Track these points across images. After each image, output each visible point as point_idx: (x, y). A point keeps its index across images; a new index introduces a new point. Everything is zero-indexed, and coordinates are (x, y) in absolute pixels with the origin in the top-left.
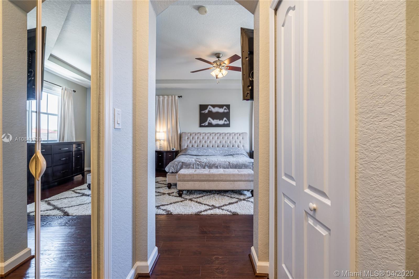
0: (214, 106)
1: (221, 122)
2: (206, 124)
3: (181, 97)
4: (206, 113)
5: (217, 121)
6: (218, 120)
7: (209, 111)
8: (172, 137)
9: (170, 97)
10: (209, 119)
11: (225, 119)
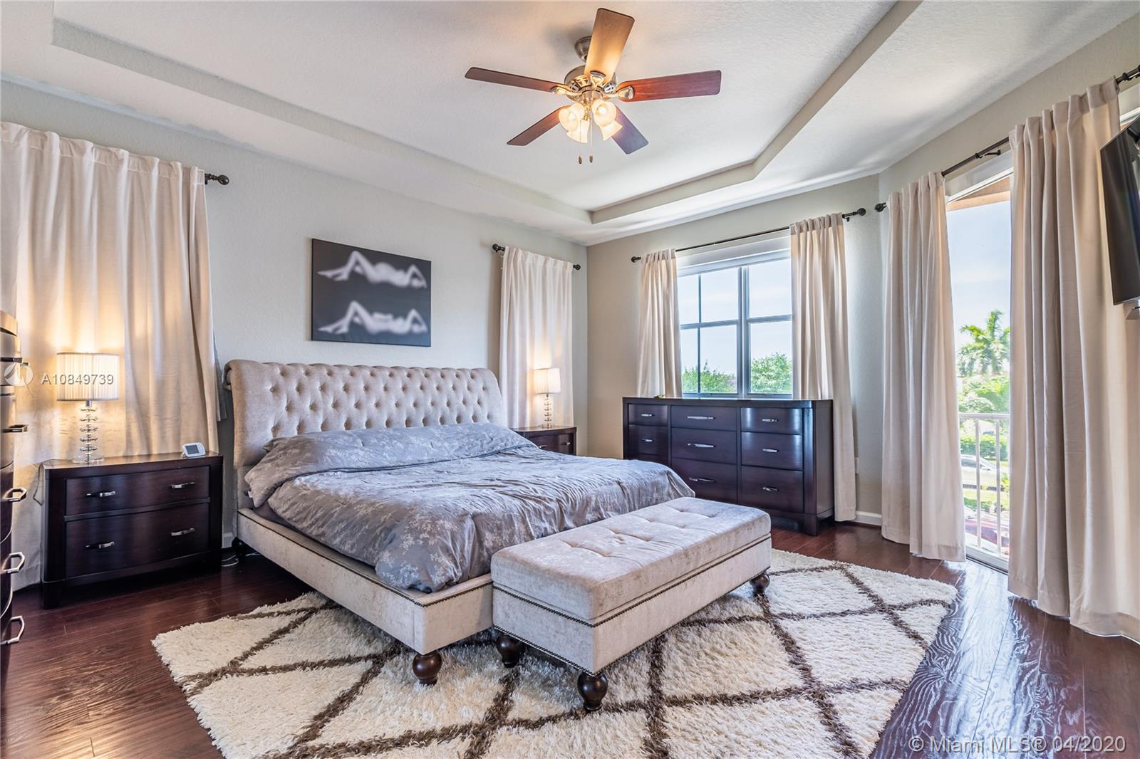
0: (375, 257)
1: (401, 326)
2: (343, 326)
3: (223, 180)
4: (343, 282)
5: (386, 321)
6: (390, 317)
7: (353, 274)
8: (161, 386)
9: (153, 163)
10: (355, 306)
11: (413, 313)
